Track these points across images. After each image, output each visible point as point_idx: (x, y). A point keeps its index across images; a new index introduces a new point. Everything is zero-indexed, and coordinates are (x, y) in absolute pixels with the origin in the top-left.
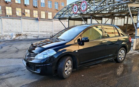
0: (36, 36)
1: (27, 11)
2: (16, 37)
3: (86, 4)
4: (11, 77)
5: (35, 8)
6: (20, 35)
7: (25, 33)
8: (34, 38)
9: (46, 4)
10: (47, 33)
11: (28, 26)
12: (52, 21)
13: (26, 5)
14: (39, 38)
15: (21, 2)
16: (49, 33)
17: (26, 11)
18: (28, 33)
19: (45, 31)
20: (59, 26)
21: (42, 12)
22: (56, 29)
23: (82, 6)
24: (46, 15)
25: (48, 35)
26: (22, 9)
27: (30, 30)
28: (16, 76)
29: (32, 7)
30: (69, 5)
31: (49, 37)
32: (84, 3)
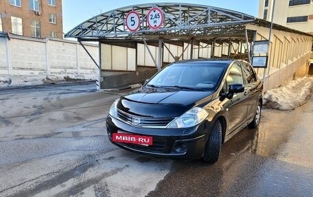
3: (160, 15)
10: (32, 71)
12: (44, 41)
16: (36, 73)
19: (26, 66)
20: (64, 55)
22: (56, 62)
23: (150, 17)
25: (36, 78)
30: (114, 11)
31: (41, 83)
32: (157, 12)
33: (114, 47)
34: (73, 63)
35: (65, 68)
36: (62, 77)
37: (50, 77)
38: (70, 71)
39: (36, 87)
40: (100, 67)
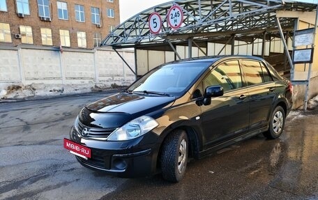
0: (57, 88)
1: (26, 30)
2: (8, 93)
3: (180, 13)
4: (48, 188)
5: (46, 22)
6: (18, 88)
7: (29, 83)
8: (52, 94)
9: (70, 12)
10: (82, 80)
11: (36, 66)
12: (92, 51)
13: (21, 14)
14: (65, 92)
15: (8, 8)
16: (87, 81)
17: (23, 29)
18: (36, 82)
19: (77, 75)
20: (111, 63)
21: (61, 32)
22: (104, 70)
23: (170, 17)
24: (73, 38)
25: (85, 86)
26: (12, 26)
27: (40, 75)
28: (58, 186)
29: (35, 20)
30: (138, 15)
31: (89, 90)
32: (177, 10)
33: (150, 52)
34: (119, 71)
35: (112, 76)
36: (109, 84)
37: (98, 85)
38: (117, 78)
39: (84, 95)
40: (136, 74)
